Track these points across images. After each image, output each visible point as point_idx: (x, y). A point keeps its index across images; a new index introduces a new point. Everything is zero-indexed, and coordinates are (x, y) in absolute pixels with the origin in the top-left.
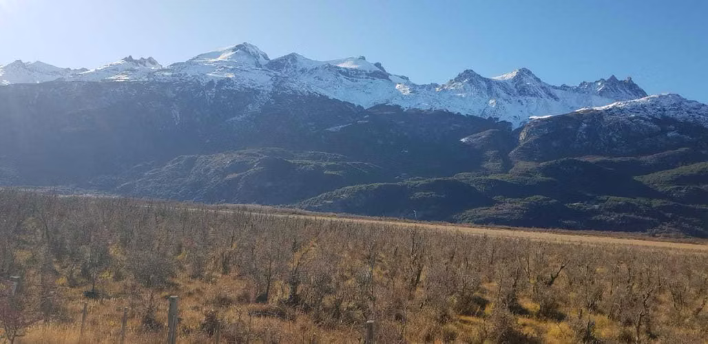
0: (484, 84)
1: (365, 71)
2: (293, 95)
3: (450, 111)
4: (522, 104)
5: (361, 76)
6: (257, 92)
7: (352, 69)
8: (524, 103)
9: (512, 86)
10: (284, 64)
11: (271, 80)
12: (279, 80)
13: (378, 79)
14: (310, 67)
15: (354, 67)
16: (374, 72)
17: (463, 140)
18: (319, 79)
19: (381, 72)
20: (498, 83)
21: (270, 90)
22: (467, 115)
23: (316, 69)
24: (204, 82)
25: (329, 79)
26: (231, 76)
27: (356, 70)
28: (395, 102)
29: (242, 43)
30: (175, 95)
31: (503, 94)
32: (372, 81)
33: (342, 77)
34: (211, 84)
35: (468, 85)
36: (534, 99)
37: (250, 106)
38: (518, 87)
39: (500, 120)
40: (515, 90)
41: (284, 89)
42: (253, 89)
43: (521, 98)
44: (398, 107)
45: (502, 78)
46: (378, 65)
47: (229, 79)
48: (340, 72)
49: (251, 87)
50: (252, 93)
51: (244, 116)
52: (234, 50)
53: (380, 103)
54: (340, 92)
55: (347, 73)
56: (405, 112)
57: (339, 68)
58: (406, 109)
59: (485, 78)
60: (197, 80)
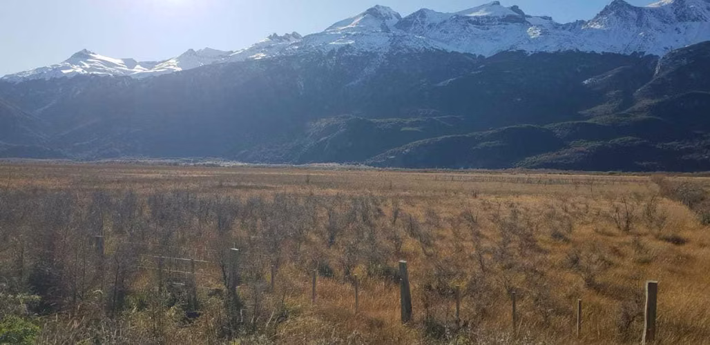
0: (633, 14)
1: (497, 17)
2: (409, 54)
3: (581, 50)
4: (679, 32)
5: (494, 23)
6: (374, 55)
7: (483, 17)
8: (682, 29)
9: (669, 12)
10: (413, 22)
11: (389, 41)
12: (397, 39)
13: (510, 24)
14: (438, 21)
15: (485, 14)
16: (508, 16)
17: (586, 82)
18: (445, 32)
19: (515, 16)
20: (652, 11)
21: (387, 51)
22: (603, 52)
23: (445, 21)
24: (325, 52)
25: (455, 31)
26: (351, 42)
27: (487, 17)
28: (521, 47)
29: (373, 6)
30: (299, 67)
31: (657, 23)
32: (506, 26)
33: (472, 26)
34: (332, 52)
35: (615, 18)
36: (696, 24)
37: (366, 70)
38: (679, 12)
39: (646, 54)
40: (674, 17)
41: (399, 48)
42: (371, 52)
43: (680, 25)
44: (522, 51)
45: (660, 4)
46: (515, 8)
47: (348, 45)
48: (470, 21)
49: (369, 51)
50: (369, 56)
51: (360, 80)
52: (364, 14)
53: (505, 49)
54: (463, 45)
55: (477, 22)
56: (529, 57)
57: (469, 17)
58: (531, 53)
59: (635, 7)
60: (319, 51)
